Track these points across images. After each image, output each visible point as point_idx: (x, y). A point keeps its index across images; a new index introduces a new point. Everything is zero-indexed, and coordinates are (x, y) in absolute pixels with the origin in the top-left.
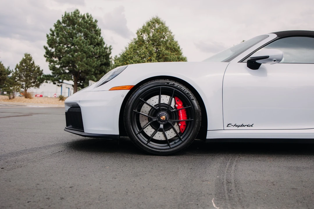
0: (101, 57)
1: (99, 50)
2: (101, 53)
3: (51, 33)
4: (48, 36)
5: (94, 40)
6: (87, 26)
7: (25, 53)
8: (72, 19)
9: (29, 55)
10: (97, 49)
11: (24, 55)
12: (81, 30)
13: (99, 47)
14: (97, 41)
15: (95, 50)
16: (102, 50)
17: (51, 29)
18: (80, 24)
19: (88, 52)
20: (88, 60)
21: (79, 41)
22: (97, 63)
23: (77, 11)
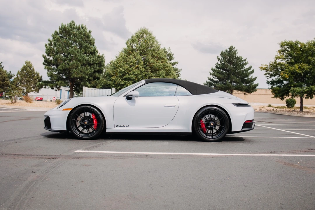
0: (94, 65)
2: (94, 61)
4: (46, 45)
5: (88, 49)
6: (82, 36)
7: (25, 61)
8: (68, 30)
10: (91, 58)
11: (25, 63)
12: (76, 40)
13: (92, 55)
14: (90, 51)
15: (89, 59)
16: (96, 58)
17: (49, 39)
18: (76, 35)
19: (82, 61)
20: (83, 68)
21: (74, 50)
22: (91, 70)
23: (73, 22)
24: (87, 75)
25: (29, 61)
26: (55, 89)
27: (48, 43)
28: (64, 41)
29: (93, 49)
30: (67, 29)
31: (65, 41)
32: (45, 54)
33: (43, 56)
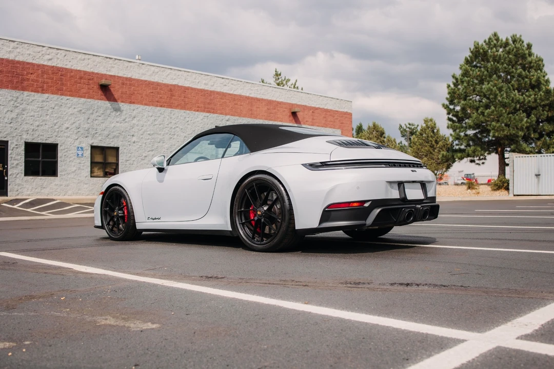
0: (537, 108)
1: (533, 96)
2: (538, 101)
3: (455, 81)
4: (449, 86)
5: (523, 80)
6: (510, 58)
7: (424, 118)
8: (484, 51)
9: (431, 120)
10: (530, 96)
11: (423, 122)
12: (498, 67)
13: (534, 90)
14: (529, 82)
15: (526, 98)
16: (541, 95)
17: (454, 74)
18: (497, 58)
19: (510, 104)
20: (510, 118)
21: (492, 87)
22: (529, 120)
23: (495, 35)
24: (522, 129)
25: (429, 118)
26: (477, 162)
27: (453, 82)
28: (476, 73)
29: (534, 78)
30: (481, 51)
31: (478, 73)
32: (447, 103)
33: (443, 105)
